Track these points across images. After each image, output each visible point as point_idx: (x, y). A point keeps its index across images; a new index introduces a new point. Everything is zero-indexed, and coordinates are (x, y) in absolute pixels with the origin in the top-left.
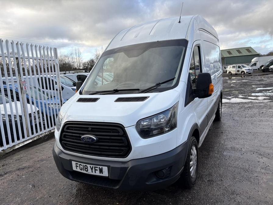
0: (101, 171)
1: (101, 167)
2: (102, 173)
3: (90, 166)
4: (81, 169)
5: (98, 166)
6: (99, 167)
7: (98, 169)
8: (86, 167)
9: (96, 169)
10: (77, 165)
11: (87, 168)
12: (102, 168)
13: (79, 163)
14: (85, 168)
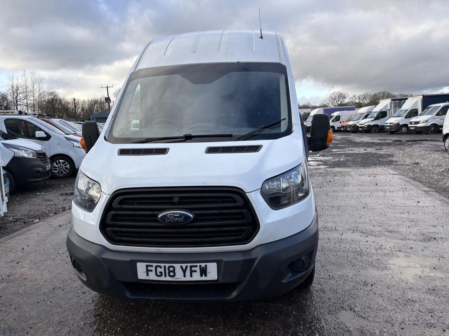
0: (204, 272)
1: (203, 265)
2: (206, 276)
3: (181, 267)
4: (159, 274)
5: (198, 264)
6: (200, 266)
7: (198, 269)
8: (171, 269)
9: (193, 269)
10: (149, 268)
11: (174, 271)
12: (206, 266)
13: (154, 265)
14: (170, 272)
